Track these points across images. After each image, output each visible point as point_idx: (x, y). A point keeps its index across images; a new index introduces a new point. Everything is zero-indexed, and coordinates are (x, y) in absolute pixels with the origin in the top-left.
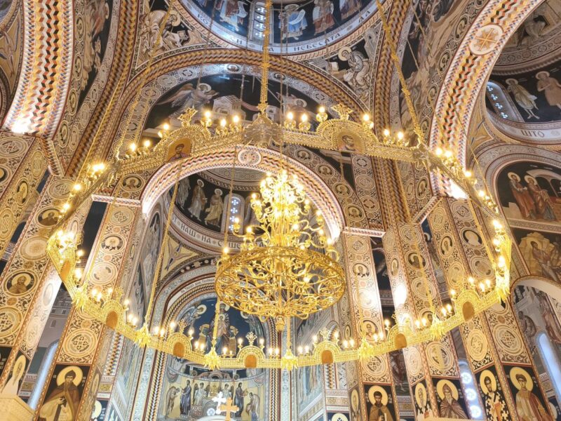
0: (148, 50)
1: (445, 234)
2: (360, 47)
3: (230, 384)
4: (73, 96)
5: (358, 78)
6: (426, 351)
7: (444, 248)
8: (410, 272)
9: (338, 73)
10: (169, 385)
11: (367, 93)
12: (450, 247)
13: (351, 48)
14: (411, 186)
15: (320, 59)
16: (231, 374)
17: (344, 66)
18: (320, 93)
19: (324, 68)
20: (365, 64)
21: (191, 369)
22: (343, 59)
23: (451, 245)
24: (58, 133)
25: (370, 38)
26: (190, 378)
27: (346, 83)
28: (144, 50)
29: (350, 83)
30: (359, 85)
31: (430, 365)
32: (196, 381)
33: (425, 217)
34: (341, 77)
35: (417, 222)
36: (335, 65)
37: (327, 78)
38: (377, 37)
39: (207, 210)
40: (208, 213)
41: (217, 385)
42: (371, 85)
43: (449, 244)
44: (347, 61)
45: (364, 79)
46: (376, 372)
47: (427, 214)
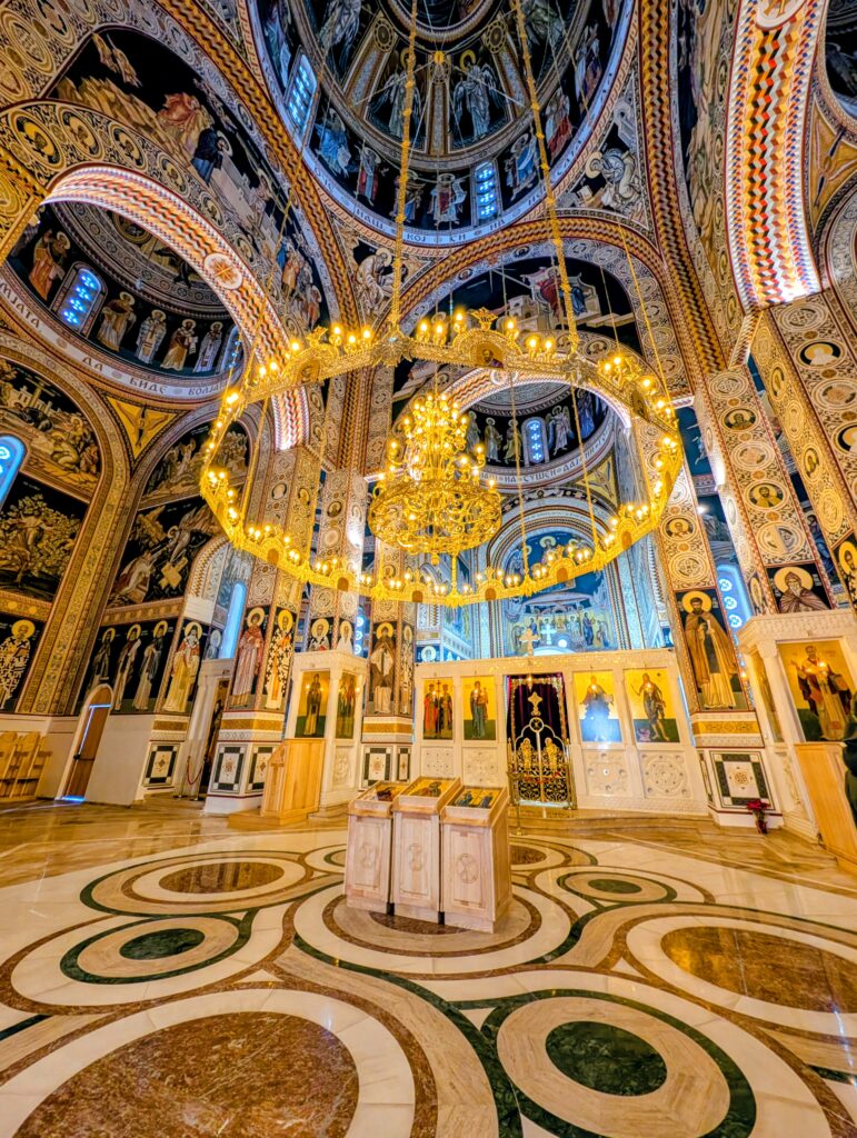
0: (372, 310)
1: (774, 366)
2: (614, 142)
3: (576, 616)
4: (314, 396)
5: (623, 189)
6: (757, 538)
7: (776, 388)
8: (727, 439)
9: (593, 199)
10: (511, 626)
11: (640, 205)
12: (782, 382)
13: (601, 151)
14: (720, 314)
15: (563, 195)
16: (575, 606)
17: (597, 184)
18: (578, 242)
19: (573, 205)
20: (627, 160)
21: (532, 608)
22: (592, 175)
23: (783, 379)
24: (313, 436)
25: (623, 114)
26: (533, 616)
27: (608, 208)
28: (369, 311)
29: (613, 205)
30: (626, 199)
31: (762, 553)
32: (540, 618)
33: (748, 352)
34: (598, 203)
35: (737, 363)
36: (586, 191)
37: (583, 216)
38: (632, 106)
39: (505, 447)
40: (506, 451)
41: (563, 618)
42: (642, 188)
43: (780, 378)
44: (601, 175)
45: (630, 186)
46: (692, 576)
47: (749, 346)
